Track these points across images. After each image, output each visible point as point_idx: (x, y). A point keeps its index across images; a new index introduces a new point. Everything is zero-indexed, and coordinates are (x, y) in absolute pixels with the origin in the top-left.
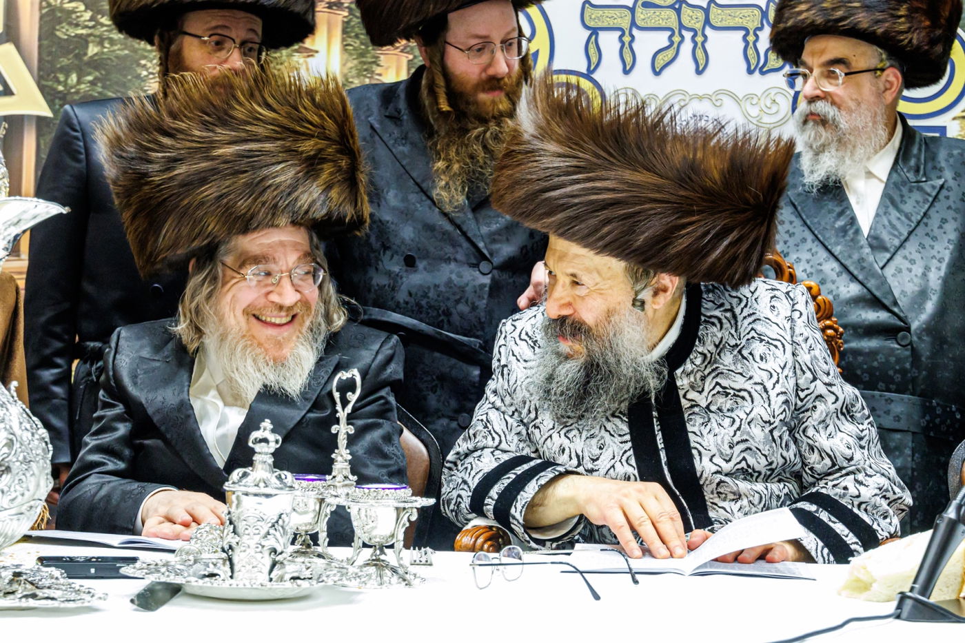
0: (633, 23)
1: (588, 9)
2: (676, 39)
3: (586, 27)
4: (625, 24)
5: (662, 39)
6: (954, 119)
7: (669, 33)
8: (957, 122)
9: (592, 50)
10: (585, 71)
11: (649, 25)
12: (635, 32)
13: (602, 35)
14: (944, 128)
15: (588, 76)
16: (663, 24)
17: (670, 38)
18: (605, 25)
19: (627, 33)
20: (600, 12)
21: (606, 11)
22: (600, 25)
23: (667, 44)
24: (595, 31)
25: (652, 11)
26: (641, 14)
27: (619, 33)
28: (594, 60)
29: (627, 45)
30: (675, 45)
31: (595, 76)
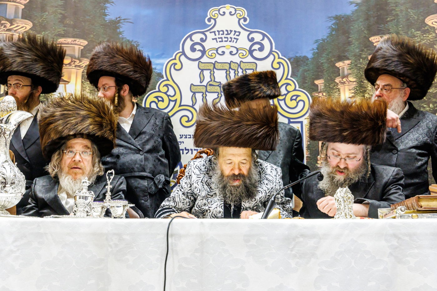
0: (206, 91)
1: (192, 86)
2: (220, 95)
3: (192, 92)
4: (204, 91)
5: (215, 95)
6: (305, 119)
7: (217, 94)
8: (306, 120)
9: (194, 99)
10: (191, 105)
11: (211, 91)
12: (207, 93)
13: (197, 94)
14: (302, 122)
15: (192, 107)
16: (216, 91)
17: (218, 95)
18: (198, 91)
19: (204, 93)
20: (196, 87)
21: (198, 87)
22: (196, 91)
23: (217, 97)
24: (194, 93)
25: (212, 87)
26: (209, 88)
27: (202, 94)
28: (194, 102)
29: (204, 97)
30: (219, 97)
31: (195, 107)
